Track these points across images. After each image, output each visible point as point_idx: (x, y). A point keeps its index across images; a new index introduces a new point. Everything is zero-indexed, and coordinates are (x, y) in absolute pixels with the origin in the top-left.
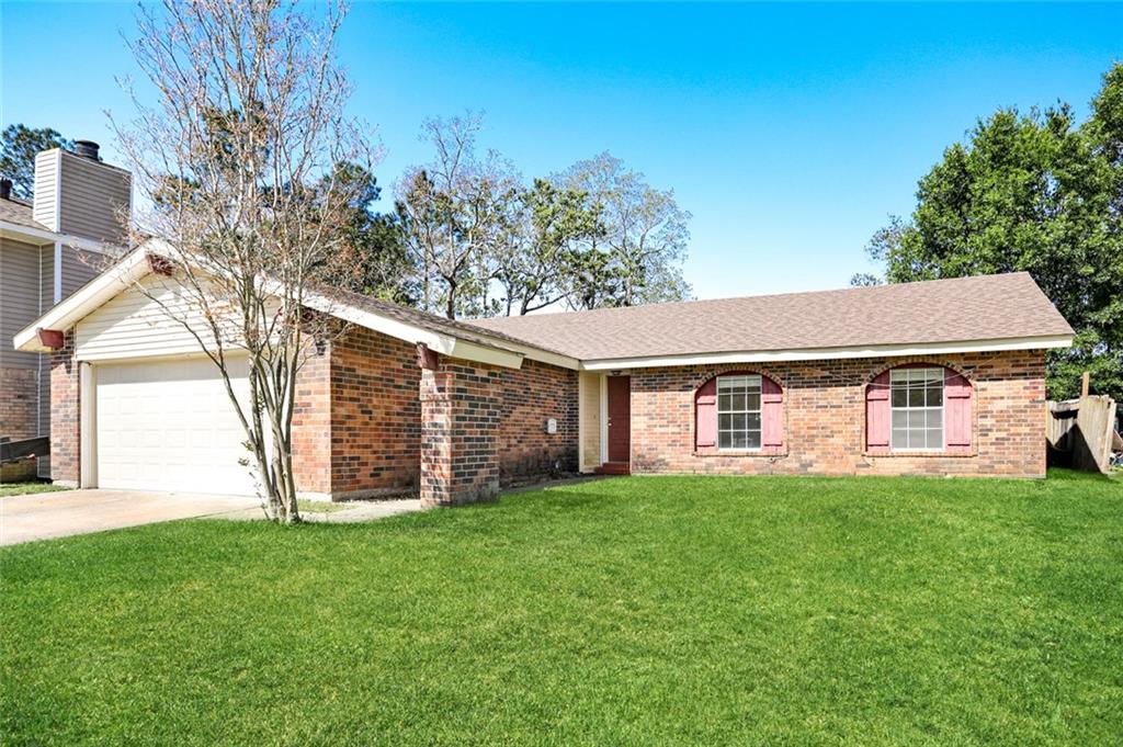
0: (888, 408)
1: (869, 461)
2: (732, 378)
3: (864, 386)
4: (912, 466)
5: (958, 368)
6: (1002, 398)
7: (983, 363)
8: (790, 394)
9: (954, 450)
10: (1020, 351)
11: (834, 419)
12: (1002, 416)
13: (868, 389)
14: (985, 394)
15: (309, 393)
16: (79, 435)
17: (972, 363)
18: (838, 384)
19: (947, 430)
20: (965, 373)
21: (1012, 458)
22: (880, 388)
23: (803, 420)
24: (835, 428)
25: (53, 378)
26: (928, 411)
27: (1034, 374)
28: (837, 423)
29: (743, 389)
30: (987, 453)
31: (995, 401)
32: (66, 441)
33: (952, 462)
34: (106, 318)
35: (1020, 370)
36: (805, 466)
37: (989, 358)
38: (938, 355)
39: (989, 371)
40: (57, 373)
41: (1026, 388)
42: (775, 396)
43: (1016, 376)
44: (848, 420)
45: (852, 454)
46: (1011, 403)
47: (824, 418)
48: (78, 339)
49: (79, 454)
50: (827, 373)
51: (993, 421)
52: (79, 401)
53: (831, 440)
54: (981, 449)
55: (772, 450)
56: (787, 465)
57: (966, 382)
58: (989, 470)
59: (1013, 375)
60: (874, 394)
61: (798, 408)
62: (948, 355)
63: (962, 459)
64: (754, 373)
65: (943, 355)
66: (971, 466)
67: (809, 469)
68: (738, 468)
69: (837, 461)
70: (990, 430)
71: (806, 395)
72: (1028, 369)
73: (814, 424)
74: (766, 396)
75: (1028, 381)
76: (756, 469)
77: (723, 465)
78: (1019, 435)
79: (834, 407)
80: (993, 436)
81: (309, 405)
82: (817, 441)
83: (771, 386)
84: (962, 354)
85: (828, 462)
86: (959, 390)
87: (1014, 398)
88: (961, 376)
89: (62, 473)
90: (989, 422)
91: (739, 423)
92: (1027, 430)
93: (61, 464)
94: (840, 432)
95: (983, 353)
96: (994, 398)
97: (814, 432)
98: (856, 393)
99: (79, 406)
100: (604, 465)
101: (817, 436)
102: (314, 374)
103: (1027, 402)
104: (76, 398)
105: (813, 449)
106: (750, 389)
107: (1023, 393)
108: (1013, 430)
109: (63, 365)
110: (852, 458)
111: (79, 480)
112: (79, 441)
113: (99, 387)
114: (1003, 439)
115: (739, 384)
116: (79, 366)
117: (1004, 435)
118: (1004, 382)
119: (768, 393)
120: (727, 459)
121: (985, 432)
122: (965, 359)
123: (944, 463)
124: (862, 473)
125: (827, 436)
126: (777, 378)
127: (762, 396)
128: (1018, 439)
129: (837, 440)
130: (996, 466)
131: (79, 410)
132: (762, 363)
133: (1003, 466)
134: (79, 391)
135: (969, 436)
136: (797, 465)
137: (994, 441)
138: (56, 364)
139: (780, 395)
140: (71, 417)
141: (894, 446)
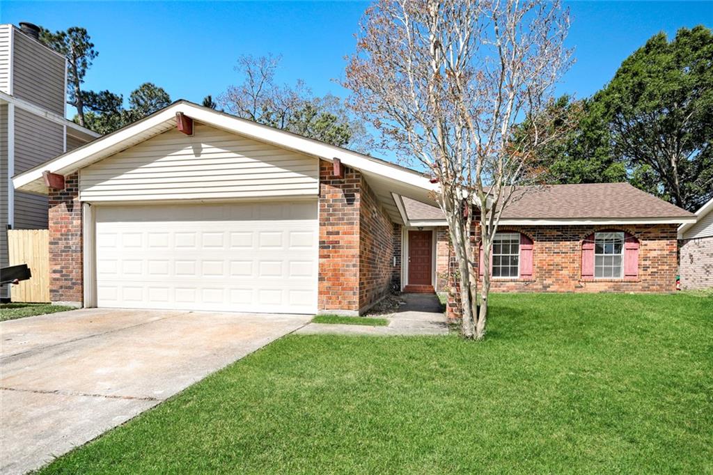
0: (593, 254)
1: (583, 284)
2: (502, 234)
3: (581, 241)
4: (607, 287)
5: (632, 233)
6: (655, 250)
7: (646, 230)
8: (537, 245)
9: (628, 278)
10: (665, 224)
11: (563, 260)
12: (654, 260)
13: (584, 243)
14: (646, 247)
15: (337, 233)
16: (82, 263)
17: (640, 230)
18: (567, 239)
19: (625, 267)
20: (636, 236)
21: (659, 282)
22: (589, 242)
23: (545, 260)
24: (563, 265)
25: (51, 215)
26: (615, 256)
27: (672, 237)
28: (565, 263)
29: (508, 241)
30: (646, 280)
31: (651, 252)
32: (67, 268)
33: (627, 285)
34: (118, 166)
35: (665, 235)
36: (545, 287)
37: (649, 228)
38: (622, 225)
39: (649, 235)
40: (57, 211)
41: (667, 245)
42: (528, 246)
43: (663, 238)
44: (571, 261)
45: (573, 280)
46: (659, 252)
47: (558, 259)
48: (81, 183)
49: (82, 279)
50: (560, 233)
51: (650, 262)
52: (82, 235)
53: (561, 272)
54: (643, 278)
55: (526, 278)
56: (535, 287)
57: (636, 241)
58: (647, 289)
59: (662, 237)
60: (586, 246)
61: (543, 253)
62: (627, 225)
63: (633, 283)
64: (517, 232)
65: (625, 225)
66: (637, 287)
67: (548, 289)
68: (505, 289)
69: (565, 284)
70: (649, 267)
71: (548, 246)
72: (669, 235)
73: (552, 263)
74: (522, 245)
75: (668, 241)
76: (516, 289)
77: (496, 287)
78: (663, 270)
79: (564, 253)
80: (650, 271)
81: (337, 242)
82: (553, 272)
83: (525, 240)
84: (635, 225)
85: (559, 285)
86: (632, 245)
87: (661, 250)
88: (635, 238)
89: (62, 295)
90: (648, 263)
91: (505, 261)
92: (667, 268)
93: (61, 287)
94: (567, 268)
95: (646, 225)
96: (651, 250)
97: (552, 267)
98: (576, 245)
99: (82, 239)
100: (406, 286)
101: (553, 270)
102: (343, 219)
103: (668, 252)
104: (79, 233)
105: (550, 277)
106: (512, 241)
107: (665, 247)
108: (660, 268)
109: (63, 205)
110: (573, 282)
111: (83, 301)
112: (82, 268)
113: (99, 225)
114: (655, 272)
115: (506, 238)
116: (81, 206)
117: (655, 270)
118: (657, 241)
119: (524, 244)
120: (498, 283)
121: (646, 268)
122: (637, 228)
123: (624, 285)
124: (578, 291)
125: (559, 270)
126: (530, 235)
127: (520, 246)
128: (663, 272)
129: (565, 272)
130: (651, 287)
131: (82, 243)
132: (521, 226)
133: (654, 287)
134: (82, 227)
135: (636, 271)
136: (541, 287)
137: (650, 273)
138: (55, 203)
139: (531, 245)
140: (74, 248)
141: (596, 276)
